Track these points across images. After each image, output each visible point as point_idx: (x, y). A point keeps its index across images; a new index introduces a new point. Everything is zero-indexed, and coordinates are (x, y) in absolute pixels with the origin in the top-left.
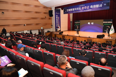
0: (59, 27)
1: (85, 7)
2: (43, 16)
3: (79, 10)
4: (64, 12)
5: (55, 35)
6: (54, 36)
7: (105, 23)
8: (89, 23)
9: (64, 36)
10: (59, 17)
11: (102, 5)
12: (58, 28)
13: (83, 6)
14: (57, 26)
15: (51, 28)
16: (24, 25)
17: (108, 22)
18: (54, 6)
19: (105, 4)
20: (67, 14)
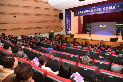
0: (70, 29)
1: (98, 9)
2: (53, 18)
3: (91, 12)
4: (75, 14)
5: (66, 38)
6: (64, 39)
7: (118, 26)
8: (101, 26)
9: (76, 40)
10: (69, 20)
11: (115, 7)
12: (69, 31)
13: (95, 8)
14: (67, 29)
15: (61, 31)
16: (35, 28)
17: (122, 25)
18: (64, 9)
19: (118, 6)
20: (78, 17)
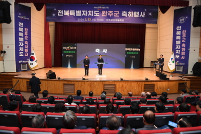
1: (111, 12)
3: (94, 17)
6: (22, 86)
7: (129, 51)
8: (98, 50)
14: (21, 54)
17: (134, 50)
19: (150, 14)
